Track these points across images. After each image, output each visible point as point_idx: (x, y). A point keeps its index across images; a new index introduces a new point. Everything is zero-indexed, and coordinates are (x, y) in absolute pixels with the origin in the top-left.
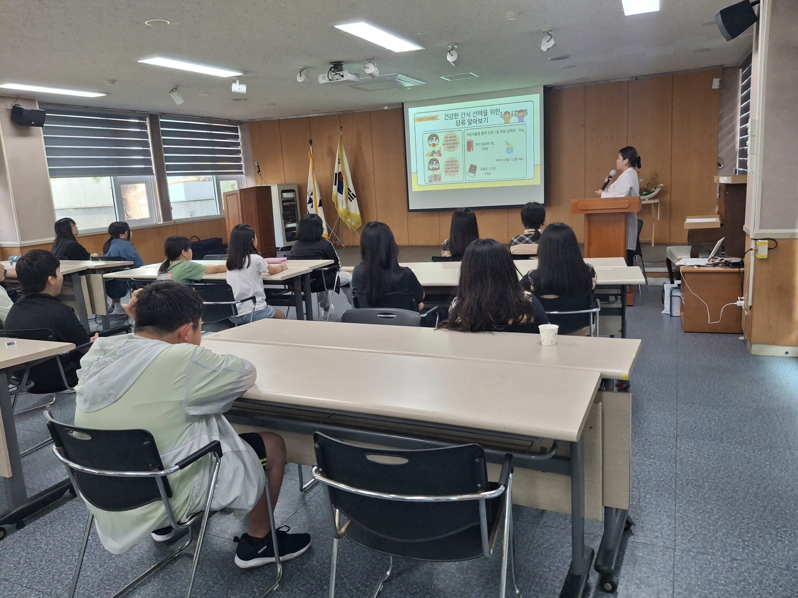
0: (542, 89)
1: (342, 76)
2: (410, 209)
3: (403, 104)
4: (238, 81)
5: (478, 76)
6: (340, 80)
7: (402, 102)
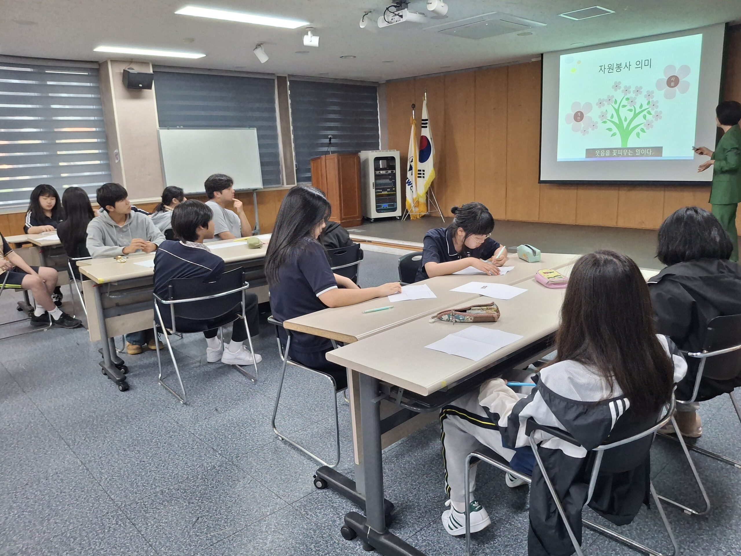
0: (724, 26)
1: (401, 16)
2: (541, 179)
3: (542, 55)
4: (309, 33)
5: (612, 12)
6: (399, 22)
7: (542, 52)
